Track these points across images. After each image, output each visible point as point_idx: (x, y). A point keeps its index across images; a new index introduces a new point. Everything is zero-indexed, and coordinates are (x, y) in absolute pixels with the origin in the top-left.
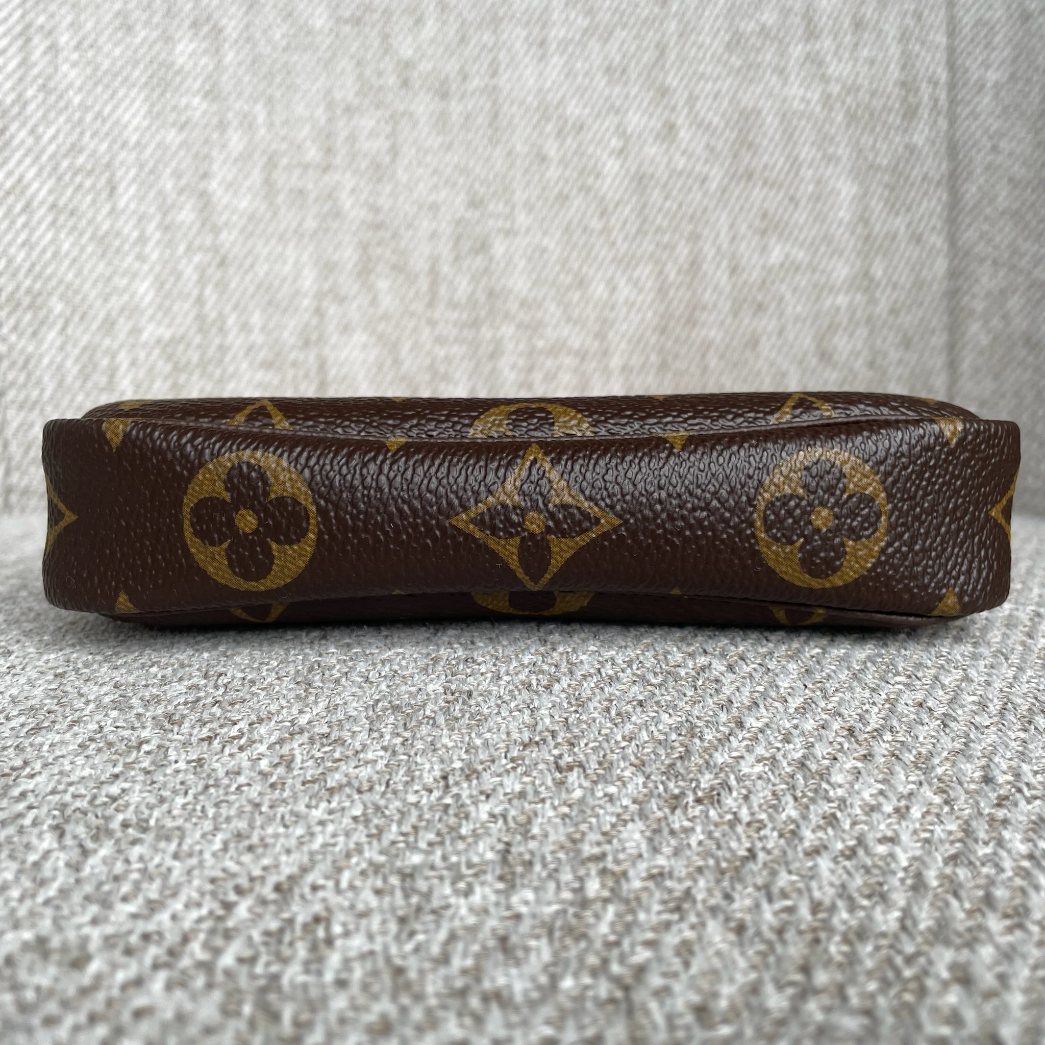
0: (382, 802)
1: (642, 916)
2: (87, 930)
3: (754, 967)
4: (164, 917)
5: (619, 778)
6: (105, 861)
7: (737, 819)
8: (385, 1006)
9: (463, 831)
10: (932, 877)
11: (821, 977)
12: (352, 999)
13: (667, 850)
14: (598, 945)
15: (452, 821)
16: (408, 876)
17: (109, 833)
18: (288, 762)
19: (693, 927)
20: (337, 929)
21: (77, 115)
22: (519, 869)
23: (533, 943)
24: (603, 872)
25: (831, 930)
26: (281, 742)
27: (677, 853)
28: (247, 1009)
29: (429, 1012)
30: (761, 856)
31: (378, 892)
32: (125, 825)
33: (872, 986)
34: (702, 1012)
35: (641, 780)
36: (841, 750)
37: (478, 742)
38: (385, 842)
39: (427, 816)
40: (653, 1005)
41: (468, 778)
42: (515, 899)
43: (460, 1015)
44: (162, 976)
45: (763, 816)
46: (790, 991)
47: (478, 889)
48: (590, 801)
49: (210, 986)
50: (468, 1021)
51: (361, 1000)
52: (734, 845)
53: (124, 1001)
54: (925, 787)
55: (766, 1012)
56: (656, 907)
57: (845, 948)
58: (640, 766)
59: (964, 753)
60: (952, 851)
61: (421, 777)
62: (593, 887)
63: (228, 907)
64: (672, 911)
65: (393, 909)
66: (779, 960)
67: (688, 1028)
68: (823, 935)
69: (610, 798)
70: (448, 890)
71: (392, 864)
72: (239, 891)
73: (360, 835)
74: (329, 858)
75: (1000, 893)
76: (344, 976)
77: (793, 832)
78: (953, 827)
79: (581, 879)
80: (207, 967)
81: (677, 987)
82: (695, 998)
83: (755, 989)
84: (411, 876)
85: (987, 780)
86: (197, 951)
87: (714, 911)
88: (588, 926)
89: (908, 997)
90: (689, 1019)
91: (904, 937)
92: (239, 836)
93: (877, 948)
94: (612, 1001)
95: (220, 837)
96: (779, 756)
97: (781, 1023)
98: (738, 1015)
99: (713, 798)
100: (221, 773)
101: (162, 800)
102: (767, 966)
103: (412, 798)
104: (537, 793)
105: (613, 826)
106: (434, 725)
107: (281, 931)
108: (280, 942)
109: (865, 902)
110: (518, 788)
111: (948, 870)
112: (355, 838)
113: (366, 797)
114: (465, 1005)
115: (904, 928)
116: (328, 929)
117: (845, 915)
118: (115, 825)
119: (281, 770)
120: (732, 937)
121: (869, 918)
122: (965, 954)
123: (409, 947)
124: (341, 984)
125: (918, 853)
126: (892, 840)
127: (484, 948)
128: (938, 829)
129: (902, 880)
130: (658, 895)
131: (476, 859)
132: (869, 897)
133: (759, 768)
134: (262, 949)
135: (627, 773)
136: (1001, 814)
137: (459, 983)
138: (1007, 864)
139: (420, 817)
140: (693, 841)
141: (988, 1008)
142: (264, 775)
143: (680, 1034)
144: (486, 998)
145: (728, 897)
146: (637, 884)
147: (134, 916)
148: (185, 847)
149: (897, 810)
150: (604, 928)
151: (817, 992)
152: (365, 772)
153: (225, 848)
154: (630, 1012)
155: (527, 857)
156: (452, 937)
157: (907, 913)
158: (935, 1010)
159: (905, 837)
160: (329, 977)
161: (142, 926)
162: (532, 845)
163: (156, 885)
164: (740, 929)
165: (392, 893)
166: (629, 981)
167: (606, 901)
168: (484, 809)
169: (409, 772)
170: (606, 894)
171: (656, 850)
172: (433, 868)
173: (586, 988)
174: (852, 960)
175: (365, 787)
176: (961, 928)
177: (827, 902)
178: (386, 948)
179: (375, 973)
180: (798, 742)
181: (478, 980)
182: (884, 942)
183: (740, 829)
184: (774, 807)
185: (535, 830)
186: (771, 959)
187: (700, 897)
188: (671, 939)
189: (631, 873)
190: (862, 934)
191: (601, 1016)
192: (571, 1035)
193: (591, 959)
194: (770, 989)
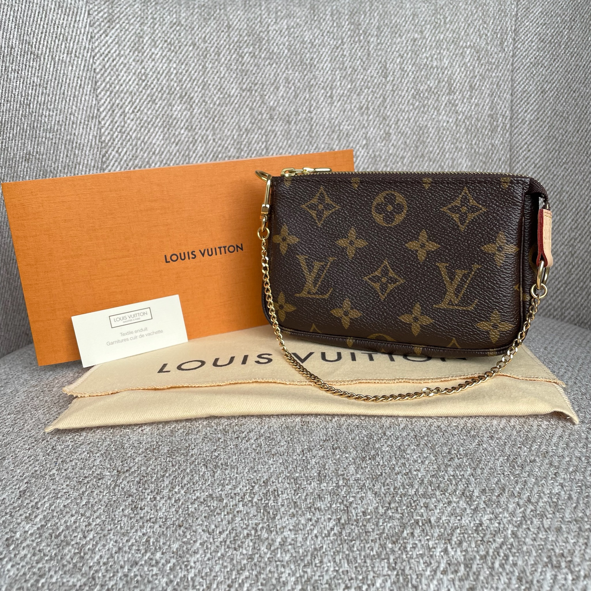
0: (287, 459)
1: (352, 490)
2: (220, 492)
3: (377, 503)
4: (238, 489)
5: (350, 452)
6: (220, 475)
7: (379, 464)
8: (293, 510)
9: (309, 467)
10: (426, 480)
11: (393, 505)
12: (285, 509)
13: (360, 473)
14: (342, 497)
15: (305, 464)
16: (296, 479)
17: (219, 467)
18: (260, 446)
19: (364, 493)
20: (280, 493)
22: (323, 478)
23: (326, 496)
24: (344, 479)
25: (397, 494)
26: (257, 439)
28: (262, 511)
29: (303, 512)
30: (384, 474)
31: (289, 483)
32: (222, 464)
33: (404, 508)
34: (364, 513)
35: (355, 452)
36: (411, 443)
37: (311, 439)
38: (289, 470)
39: (299, 463)
40: (353, 511)
41: (309, 451)
42: (322, 486)
43: (310, 512)
44: (241, 503)
45: (386, 463)
46: (385, 508)
47: (313, 483)
48: (341, 459)
49: (252, 506)
50: (311, 514)
51: (287, 509)
52: (377, 471)
53: (235, 509)
54: (432, 455)
55: (379, 513)
56: (356, 488)
57: (400, 498)
58: (355, 448)
59: (445, 444)
60: (433, 474)
61: (296, 451)
62: (341, 482)
63: (253, 487)
64: (360, 489)
65: (292, 488)
66: (384, 501)
68: (395, 495)
69: (347, 458)
70: (305, 483)
71: (291, 476)
72: (255, 483)
73: (282, 468)
74: (275, 474)
75: (442, 485)
76: (283, 503)
77: (393, 468)
78: (435, 467)
79: (338, 480)
80: (251, 501)
81: (359, 507)
82: (363, 510)
83: (377, 508)
85: (449, 453)
86: (247, 498)
87: (370, 489)
88: (339, 492)
89: (412, 510)
90: (361, 514)
91: (415, 496)
92: (252, 468)
93: (408, 499)
94: (344, 510)
95: (247, 468)
97: (382, 515)
98: (372, 513)
99: (374, 457)
101: (229, 457)
102: (381, 503)
103: (295, 458)
104: (327, 456)
105: (347, 466)
106: (299, 434)
107: (267, 493)
108: (267, 495)
109: (407, 487)
110: (322, 454)
111: (430, 479)
112: (281, 469)
113: (283, 457)
114: (311, 510)
115: (415, 494)
117: (402, 490)
118: (219, 464)
119: (259, 448)
120: (373, 495)
121: (408, 491)
122: (428, 500)
123: (297, 497)
124: (282, 505)
125: (424, 474)
126: (419, 471)
127: (315, 497)
128: (431, 467)
129: (418, 481)
130: (357, 485)
131: (312, 475)
132: (409, 486)
133: (387, 449)
134: (263, 497)
135: (352, 450)
136: (449, 463)
137: (309, 506)
138: (446, 478)
139: (297, 463)
140: (367, 470)
141: (430, 513)
142: (255, 450)
143: (359, 517)
144: (315, 509)
145: (374, 486)
146: (352, 482)
147: (231, 489)
148: (239, 471)
149: (422, 462)
150: (343, 493)
151: (391, 509)
152: (282, 449)
153: (249, 471)
154: (348, 513)
155: (325, 474)
156: (307, 495)
157: (417, 490)
158: (417, 513)
159: (422, 470)
160: (279, 504)
161: (233, 492)
162: (326, 471)
163: (234, 481)
164: (376, 493)
165: (292, 484)
166: (348, 505)
167: (344, 486)
168: (314, 460)
169: (293, 450)
170: (344, 484)
171: (357, 473)
172: (301, 477)
173: (338, 507)
174: (401, 501)
175: (282, 454)
176: (429, 494)
177: (398, 487)
178: (292, 497)
179: (290, 503)
180: (400, 440)
181: (313, 505)
182: (410, 497)
183: (379, 467)
184: (389, 460)
185: (327, 467)
186: (382, 501)
187: (367, 485)
188: (359, 496)
189: (350, 479)
190: (405, 495)
191: (341, 513)
192: (334, 517)
193: (340, 500)
194: (380, 508)
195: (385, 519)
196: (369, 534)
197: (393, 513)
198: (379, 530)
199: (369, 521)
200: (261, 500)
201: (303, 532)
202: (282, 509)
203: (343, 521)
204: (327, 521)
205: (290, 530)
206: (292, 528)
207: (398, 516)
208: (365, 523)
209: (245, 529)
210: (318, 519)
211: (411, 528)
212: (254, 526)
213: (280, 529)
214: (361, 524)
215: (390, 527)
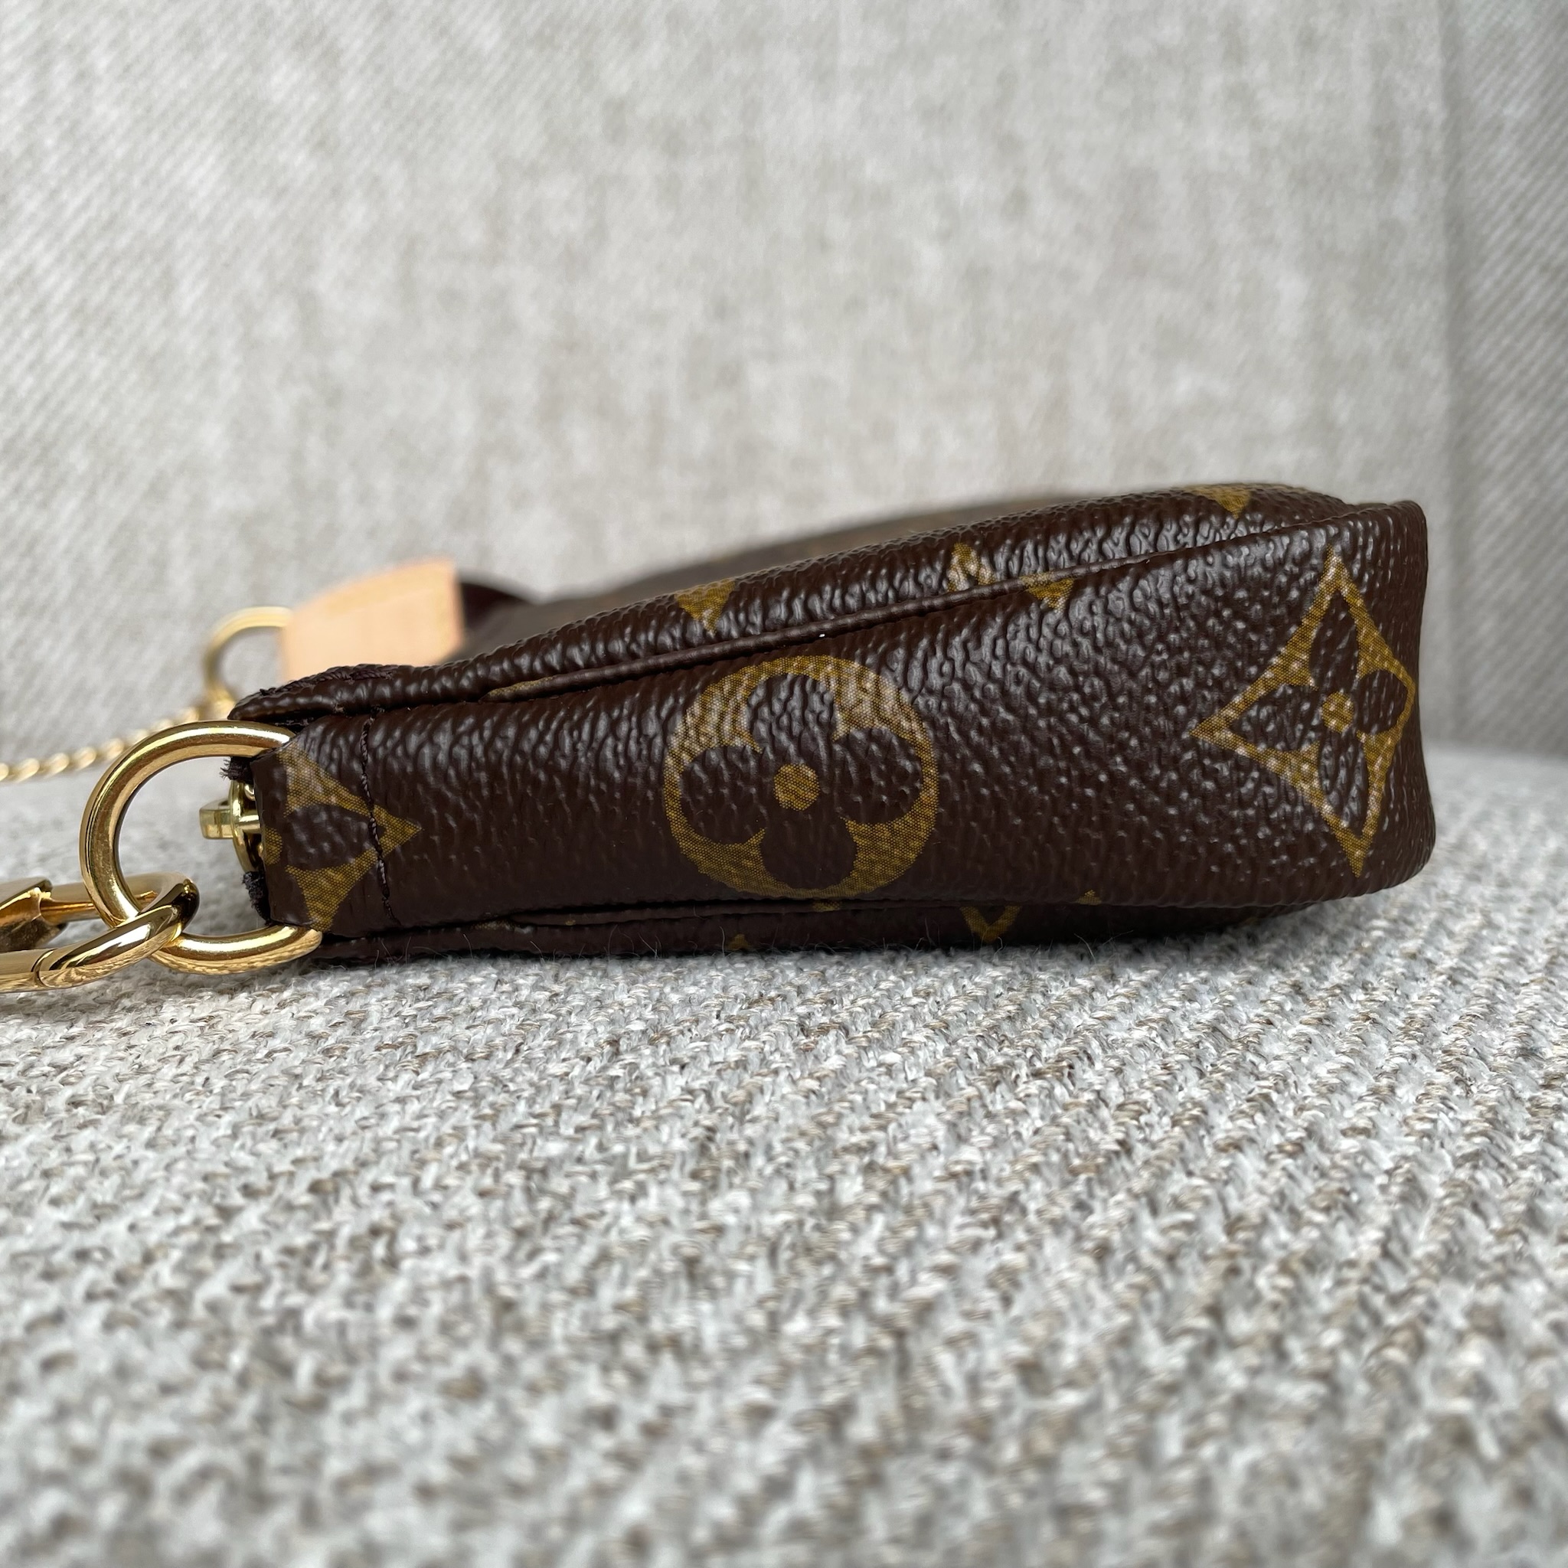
0: (507, 1073)
1: (932, 1231)
3: (1124, 1307)
4: (116, 1229)
5: (905, 1043)
6: (30, 1151)
7: (1101, 1098)
8: (478, 1355)
9: (637, 1112)
10: (1434, 1184)
11: (1241, 1324)
12: (422, 1344)
13: (980, 1140)
14: (856, 1270)
15: (621, 1097)
16: (538, 1173)
17: (46, 1113)
18: (356, 1021)
19: (1019, 1248)
20: (408, 1244)
21: (120, 176)
22: (727, 1163)
23: (742, 1267)
24: (870, 1169)
25: (1259, 1256)
26: (350, 995)
27: (997, 1143)
29: (553, 1365)
30: (1141, 1151)
31: (483, 1194)
32: (75, 1103)
33: (1332, 1337)
34: (1031, 1371)
35: (941, 1046)
36: (1280, 1012)
37: (675, 998)
38: (504, 1125)
39: (579, 1090)
40: (946, 1360)
41: (652, 1042)
42: (715, 1206)
43: (606, 1369)
44: (99, 1311)
45: (1147, 1096)
46: (1186, 1343)
47: (653, 1190)
48: (855, 1073)
49: (179, 1325)
50: (619, 1378)
51: (437, 1346)
52: (1094, 1134)
53: (29, 1345)
54: (1422, 1060)
55: (1143, 1373)
56: (958, 1220)
57: (1285, 1282)
58: (943, 1029)
59: (1486, 1017)
60: (1469, 1149)
61: (574, 1041)
62: (851, 1189)
63: (227, 1213)
64: (985, 1225)
65: (506, 1219)
66: (1167, 1298)
67: (1006, 1394)
68: (1245, 1264)
69: (890, 1070)
70: (602, 1190)
71: (511, 1156)
72: (249, 1191)
73: (463, 1117)
74: (407, 1147)
75: (1553, 1207)
76: (412, 1311)
77: (1196, 1119)
79: (831, 1178)
80: (178, 1298)
81: (987, 1334)
82: (1019, 1350)
83: (1126, 1338)
84: (544, 1172)
85: (1528, 1053)
86: (165, 1274)
87: (1058, 1226)
88: (839, 1244)
89: (1395, 1354)
90: (1008, 1380)
91: (1386, 1268)
92: (261, 1117)
93: (1340, 1283)
94: (873, 1351)
95: (228, 1118)
96: (1176, 1018)
97: (1171, 1389)
98: (1094, 1376)
99: (1063, 1069)
100: (243, 1034)
101: (141, 1070)
102: (1148, 1307)
103: (556, 1068)
104: (763, 1061)
105: (891, 1106)
107: (313, 1248)
108: (308, 1263)
109: (1319, 1218)
110: (734, 1055)
111: (1462, 1174)
112: (454, 1120)
113: (481, 1067)
114: (617, 1352)
115: (1386, 1254)
116: (391, 1245)
117: (1284, 1235)
118: (57, 1102)
119: (342, 1032)
120: (1087, 1262)
121: (1325, 1238)
122: (1493, 1294)
123: (528, 1271)
124: (405, 1323)
125: (1410, 1151)
126: (1366, 1132)
127: (657, 1272)
128: (1445, 1121)
129: (1383, 1189)
130: (961, 1202)
131: (653, 1149)
132: (1327, 1210)
133: (1140, 1034)
134: (277, 1273)
135: (918, 1037)
136: (1551, 1098)
137: (610, 1322)
139: (567, 1094)
140: (1026, 1128)
141: (1537, 1375)
142: (314, 1037)
143: (990, 1403)
144: (653, 1347)
145: (1082, 1207)
146: (926, 1186)
147: (67, 1226)
148: (168, 1132)
149: (1374, 1092)
150: (865, 1247)
151: (1233, 1345)
152: (480, 1035)
153: (235, 1135)
154: (904, 1368)
155: (742, 1147)
156: (604, 1257)
157: (1391, 1232)
158: (1441, 1376)
159: (1388, 1128)
160: (385, 1313)
161: (76, 1240)
162: (750, 1130)
163: (111, 1182)
164: (1103, 1252)
165: (507, 1196)
166: (904, 1323)
167: (871, 1209)
168: (676, 1083)
169: (555, 1035)
170: (873, 1198)
171: (961, 1139)
172: (580, 1160)
173: (830, 1332)
174: (1296, 1299)
175: (480, 1051)
176: (1486, 1256)
177: (1254, 1218)
178: (487, 1274)
179: (466, 1310)
180: (1207, 1000)
181: (643, 1319)
182: (1352, 1274)
183: (1104, 1113)
184: (1167, 1086)
185: (759, 1110)
186: (1155, 1296)
187: (1032, 1206)
188: (982, 1265)
189: (917, 1170)
190: (1313, 1263)
191: (853, 1373)
192: (797, 1401)
193: (841, 1291)
194: (1150, 1337)
195: (1197, 1418)
196: (1083, 1526)
197: (1254, 1372)
198: (1161, 1494)
199: (1071, 1427)
200: (257, 1290)
201: (531, 1510)
202: (399, 1349)
203: (863, 1430)
204: (738, 1425)
205: (426, 1493)
206: (438, 1472)
207: (1299, 1393)
208: (1044, 1444)
209: (55, 1479)
210: (667, 1411)
211: (1423, 1477)
212: (138, 1460)
213: (342, 1485)
214: (1011, 1452)
215: (1254, 1471)
